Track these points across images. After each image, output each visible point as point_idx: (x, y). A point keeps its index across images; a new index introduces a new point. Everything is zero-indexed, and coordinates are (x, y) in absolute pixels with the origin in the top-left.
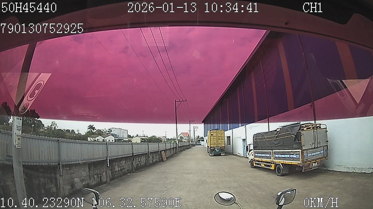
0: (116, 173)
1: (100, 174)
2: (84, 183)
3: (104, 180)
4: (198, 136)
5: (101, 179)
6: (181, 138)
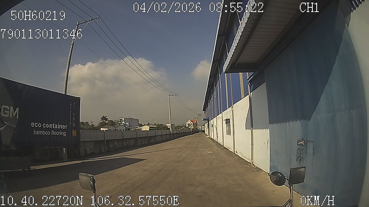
0: (111, 148)
1: (100, 148)
2: (92, 151)
3: (103, 151)
5: (101, 150)
6: (189, 125)
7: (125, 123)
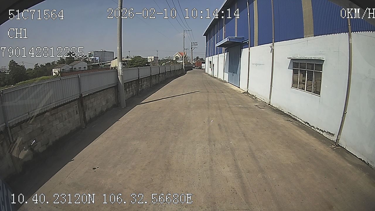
4: (198, 57)
6: (177, 58)
7: (94, 58)
